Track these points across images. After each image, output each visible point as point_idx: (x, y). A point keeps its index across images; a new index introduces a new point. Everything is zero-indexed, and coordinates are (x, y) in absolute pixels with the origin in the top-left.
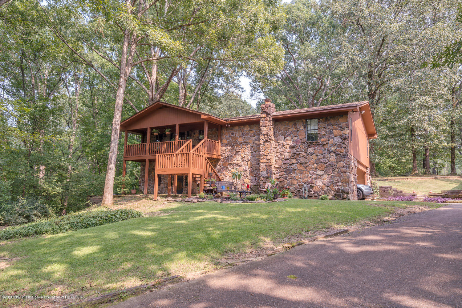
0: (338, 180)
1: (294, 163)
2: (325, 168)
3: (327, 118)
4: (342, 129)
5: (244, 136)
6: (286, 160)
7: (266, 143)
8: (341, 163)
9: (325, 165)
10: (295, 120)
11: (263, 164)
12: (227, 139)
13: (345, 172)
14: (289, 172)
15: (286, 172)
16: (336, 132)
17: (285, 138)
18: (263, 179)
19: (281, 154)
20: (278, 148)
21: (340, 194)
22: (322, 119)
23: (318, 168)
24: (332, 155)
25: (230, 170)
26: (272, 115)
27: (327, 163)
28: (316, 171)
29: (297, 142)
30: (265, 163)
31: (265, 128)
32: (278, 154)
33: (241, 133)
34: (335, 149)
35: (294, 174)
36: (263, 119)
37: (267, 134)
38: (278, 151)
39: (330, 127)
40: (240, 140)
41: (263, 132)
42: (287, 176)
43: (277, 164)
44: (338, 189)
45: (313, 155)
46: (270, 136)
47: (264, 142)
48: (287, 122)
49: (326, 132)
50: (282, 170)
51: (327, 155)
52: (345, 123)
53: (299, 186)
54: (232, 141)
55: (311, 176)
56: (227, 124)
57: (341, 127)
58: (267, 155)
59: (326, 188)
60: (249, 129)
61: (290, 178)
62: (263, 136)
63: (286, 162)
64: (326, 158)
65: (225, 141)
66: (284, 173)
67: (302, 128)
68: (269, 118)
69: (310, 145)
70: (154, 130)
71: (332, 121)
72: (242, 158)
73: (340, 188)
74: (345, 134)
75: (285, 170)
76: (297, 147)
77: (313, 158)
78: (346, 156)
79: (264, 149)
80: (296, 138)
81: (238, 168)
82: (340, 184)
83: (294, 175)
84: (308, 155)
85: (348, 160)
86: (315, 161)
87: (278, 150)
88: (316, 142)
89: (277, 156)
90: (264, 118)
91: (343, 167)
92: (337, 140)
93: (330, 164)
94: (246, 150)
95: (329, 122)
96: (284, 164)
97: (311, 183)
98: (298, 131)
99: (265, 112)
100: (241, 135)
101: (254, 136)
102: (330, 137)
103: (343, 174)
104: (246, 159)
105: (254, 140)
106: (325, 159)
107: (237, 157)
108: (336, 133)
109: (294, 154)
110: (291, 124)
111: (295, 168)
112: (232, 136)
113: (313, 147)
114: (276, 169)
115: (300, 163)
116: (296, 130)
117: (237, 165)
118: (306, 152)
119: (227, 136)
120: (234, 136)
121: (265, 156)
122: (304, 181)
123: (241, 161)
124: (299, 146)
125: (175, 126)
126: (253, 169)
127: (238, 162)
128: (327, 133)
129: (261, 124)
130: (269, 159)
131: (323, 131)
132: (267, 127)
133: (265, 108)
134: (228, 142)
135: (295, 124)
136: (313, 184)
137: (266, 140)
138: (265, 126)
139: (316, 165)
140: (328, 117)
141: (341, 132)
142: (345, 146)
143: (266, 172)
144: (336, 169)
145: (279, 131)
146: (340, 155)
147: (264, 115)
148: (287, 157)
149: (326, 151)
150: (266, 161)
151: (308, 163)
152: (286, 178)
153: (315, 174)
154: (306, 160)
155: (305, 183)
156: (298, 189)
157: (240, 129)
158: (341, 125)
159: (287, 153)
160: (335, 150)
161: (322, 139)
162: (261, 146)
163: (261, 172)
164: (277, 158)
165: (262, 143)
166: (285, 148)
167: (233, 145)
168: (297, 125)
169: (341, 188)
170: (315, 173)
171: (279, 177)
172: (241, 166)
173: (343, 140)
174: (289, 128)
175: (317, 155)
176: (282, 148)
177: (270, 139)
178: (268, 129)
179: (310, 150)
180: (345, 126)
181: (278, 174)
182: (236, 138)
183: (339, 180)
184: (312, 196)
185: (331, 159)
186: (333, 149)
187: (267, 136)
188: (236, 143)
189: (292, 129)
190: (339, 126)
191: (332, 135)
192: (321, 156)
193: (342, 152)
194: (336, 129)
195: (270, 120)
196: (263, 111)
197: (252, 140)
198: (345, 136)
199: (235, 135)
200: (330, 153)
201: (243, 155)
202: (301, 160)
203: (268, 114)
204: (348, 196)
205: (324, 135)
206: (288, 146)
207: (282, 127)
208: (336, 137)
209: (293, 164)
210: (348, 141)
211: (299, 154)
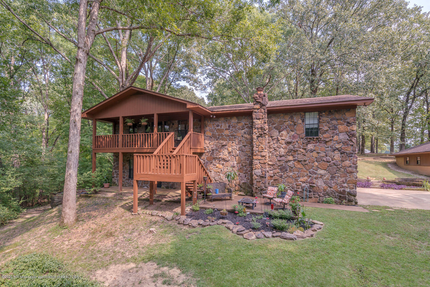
0: (343, 181)
1: (291, 161)
2: (328, 167)
3: (330, 111)
4: (349, 125)
5: (231, 129)
6: (281, 156)
7: (260, 138)
8: (347, 163)
9: (329, 164)
10: (291, 113)
11: (256, 161)
12: (211, 131)
13: (351, 172)
14: (284, 170)
15: (281, 169)
16: (341, 127)
17: (280, 132)
18: (256, 177)
19: (275, 150)
20: (272, 143)
21: (346, 197)
22: (325, 112)
23: (319, 166)
24: (336, 153)
25: (216, 165)
26: (267, 106)
27: (330, 162)
28: (317, 170)
29: (294, 137)
30: (259, 160)
31: (258, 121)
32: (271, 150)
33: (227, 125)
34: (340, 146)
35: (291, 172)
36: (256, 110)
37: (262, 128)
38: (272, 147)
39: (334, 122)
40: (227, 132)
41: (257, 126)
42: (282, 174)
43: (271, 161)
44: (344, 191)
45: (313, 152)
46: (265, 130)
47: (258, 137)
48: (282, 115)
49: (329, 127)
50: (276, 167)
51: (330, 153)
52: (352, 118)
53: (296, 185)
54: (217, 133)
55: (311, 175)
56: (212, 114)
57: (348, 123)
58: (261, 152)
59: (329, 188)
60: (237, 121)
61: (286, 176)
62: (256, 130)
63: (281, 159)
64: (329, 156)
65: (209, 134)
66: (279, 171)
67: (300, 121)
68: (264, 109)
69: (310, 141)
70: (128, 120)
71: (337, 116)
72: (229, 153)
73: (346, 190)
74: (353, 131)
75: (279, 167)
76: (294, 142)
77: (314, 155)
78: (353, 155)
79: (257, 144)
80: (293, 133)
81: (225, 163)
82: (346, 185)
83: (291, 174)
84: (307, 152)
85: (355, 160)
86: (315, 159)
87: (272, 145)
88: (317, 138)
89: (271, 152)
90: (258, 109)
91: (350, 166)
92: (343, 137)
93: (334, 164)
94: (234, 144)
95: (333, 116)
96: (279, 161)
97: (311, 183)
98: (295, 125)
99: (260, 102)
100: (227, 128)
101: (243, 129)
102: (334, 133)
103: (349, 174)
104: (234, 154)
105: (243, 133)
106: (328, 158)
107: (224, 151)
108: (342, 129)
109: (290, 151)
110: (287, 117)
111: (292, 166)
112: (217, 128)
113: (314, 143)
114: (269, 166)
115: (298, 161)
116: (292, 124)
117: (224, 160)
118: (305, 149)
119: (210, 127)
120: (219, 128)
121: (259, 152)
122: (302, 180)
123: (228, 156)
124: (297, 142)
125: (153, 115)
126: (242, 165)
127: (225, 157)
128: (331, 129)
129: (254, 116)
130: (264, 156)
131: (326, 126)
132: (261, 120)
133: (259, 98)
134: (213, 134)
135: (292, 117)
136: (314, 184)
137: (260, 134)
138: (259, 119)
139: (316, 164)
140: (332, 111)
141: (348, 128)
142: (352, 143)
143: (260, 170)
144: (341, 169)
145: (272, 125)
146: (346, 154)
147: (258, 106)
148: (283, 154)
149: (330, 148)
150: (260, 157)
151: (308, 161)
152: (281, 177)
153: (316, 174)
154: (305, 158)
155: (304, 182)
156: (295, 189)
157: (226, 121)
158: (348, 120)
159: (282, 149)
160: (340, 148)
161: (325, 135)
162: (254, 140)
163: (255, 169)
164: (270, 154)
165: (256, 138)
166: (280, 143)
167: (219, 138)
168: (295, 118)
169: (348, 190)
170: (316, 172)
171: (272, 175)
172: (227, 161)
173: (349, 137)
174: (285, 122)
175: (318, 153)
176: (277, 143)
177: (264, 134)
178: (263, 123)
179: (310, 146)
180: (353, 121)
181: (272, 172)
182: (221, 131)
183: (345, 180)
184: (312, 197)
185: (335, 157)
186: (338, 146)
187: (262, 129)
188: (222, 135)
189: (288, 122)
190: (345, 122)
191: (337, 131)
192: (323, 154)
193: (349, 150)
194: (341, 124)
195: (264, 112)
196: (256, 101)
197: (241, 133)
198: (353, 132)
199: (221, 127)
200: (334, 150)
201: (230, 149)
202: (300, 157)
203: (262, 105)
204: (355, 199)
205: (327, 130)
206: (283, 142)
207: (276, 120)
208: (342, 134)
209: (289, 161)
210: (355, 138)
211: (297, 150)
